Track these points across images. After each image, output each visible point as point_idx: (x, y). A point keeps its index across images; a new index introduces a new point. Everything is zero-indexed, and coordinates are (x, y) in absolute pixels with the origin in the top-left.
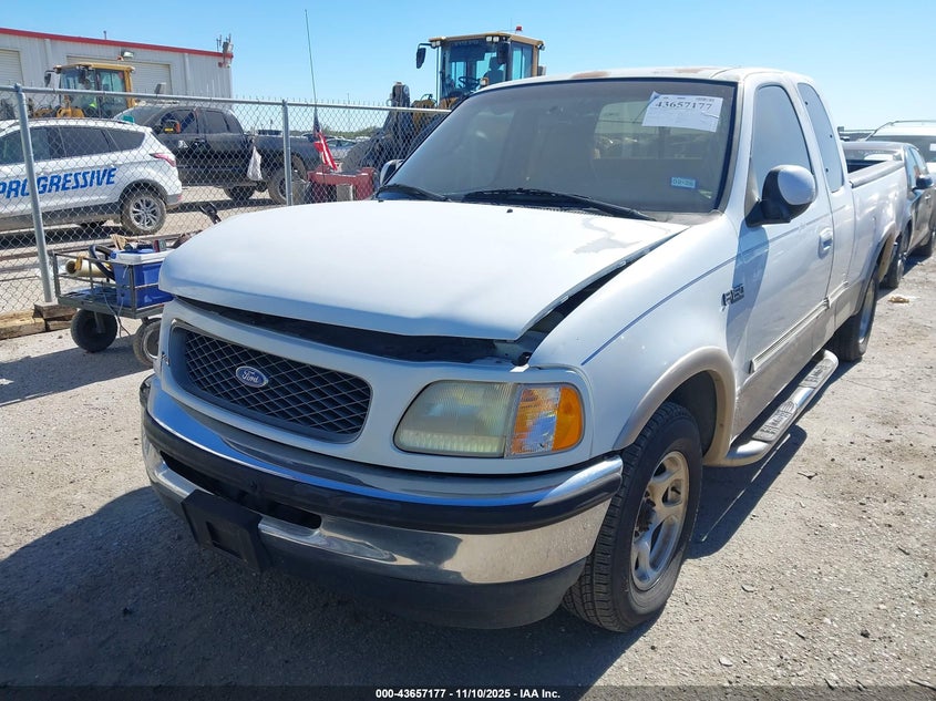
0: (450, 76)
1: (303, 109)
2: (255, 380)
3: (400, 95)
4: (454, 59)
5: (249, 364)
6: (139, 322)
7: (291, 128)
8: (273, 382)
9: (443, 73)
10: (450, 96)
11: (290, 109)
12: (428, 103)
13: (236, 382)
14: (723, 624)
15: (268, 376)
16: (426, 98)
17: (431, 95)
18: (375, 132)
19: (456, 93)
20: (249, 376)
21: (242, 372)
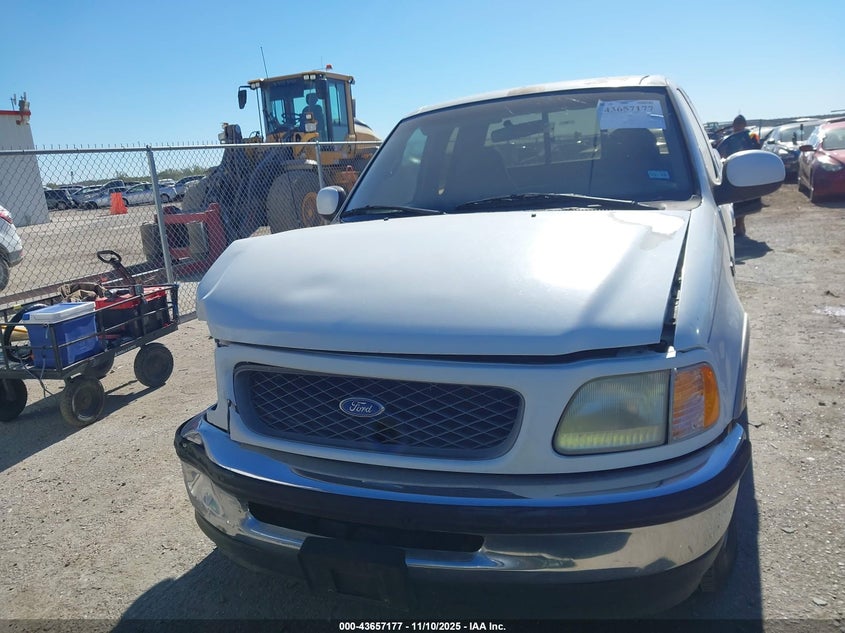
0: (271, 114)
1: (167, 152)
2: (368, 410)
3: (231, 133)
4: (273, 98)
5: (355, 395)
6: (62, 383)
7: (158, 171)
8: (389, 409)
9: (265, 111)
10: (276, 132)
11: (155, 153)
12: (257, 139)
13: (339, 416)
14: (792, 567)
15: (383, 403)
16: (254, 135)
17: (258, 133)
18: (214, 171)
19: (281, 129)
20: (359, 407)
21: (347, 405)
